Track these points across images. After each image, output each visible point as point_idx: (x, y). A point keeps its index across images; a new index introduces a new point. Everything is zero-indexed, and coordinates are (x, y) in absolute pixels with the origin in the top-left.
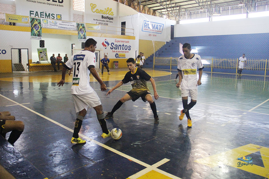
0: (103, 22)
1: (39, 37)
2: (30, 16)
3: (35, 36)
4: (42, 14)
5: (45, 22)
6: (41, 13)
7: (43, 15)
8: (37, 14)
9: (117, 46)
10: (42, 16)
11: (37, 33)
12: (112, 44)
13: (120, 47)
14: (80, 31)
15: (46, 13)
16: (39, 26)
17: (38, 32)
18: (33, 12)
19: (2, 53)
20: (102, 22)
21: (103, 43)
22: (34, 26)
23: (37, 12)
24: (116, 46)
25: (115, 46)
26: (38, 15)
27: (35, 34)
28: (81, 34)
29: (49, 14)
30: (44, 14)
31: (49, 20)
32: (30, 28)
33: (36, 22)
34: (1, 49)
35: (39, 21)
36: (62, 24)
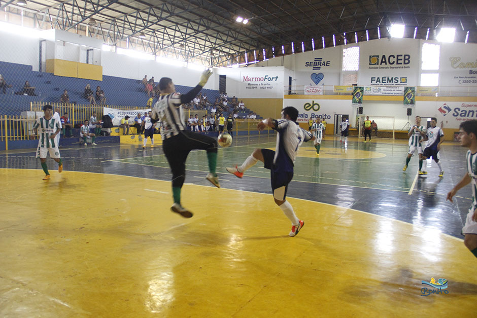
0: (472, 79)
1: (359, 104)
2: (372, 82)
5: (368, 89)
6: (383, 78)
9: (466, 112)
10: (384, 81)
11: (358, 100)
12: (457, 110)
13: (471, 113)
14: (407, 95)
15: (388, 78)
16: (361, 94)
18: (375, 78)
19: (328, 118)
20: (469, 79)
21: (441, 108)
22: (356, 94)
23: (378, 78)
24: (464, 112)
25: (462, 111)
26: (379, 81)
27: (356, 102)
28: (407, 99)
29: (392, 78)
30: (386, 79)
31: (372, 87)
32: (352, 96)
33: (359, 91)
34: (327, 115)
35: (362, 89)
36: (387, 89)
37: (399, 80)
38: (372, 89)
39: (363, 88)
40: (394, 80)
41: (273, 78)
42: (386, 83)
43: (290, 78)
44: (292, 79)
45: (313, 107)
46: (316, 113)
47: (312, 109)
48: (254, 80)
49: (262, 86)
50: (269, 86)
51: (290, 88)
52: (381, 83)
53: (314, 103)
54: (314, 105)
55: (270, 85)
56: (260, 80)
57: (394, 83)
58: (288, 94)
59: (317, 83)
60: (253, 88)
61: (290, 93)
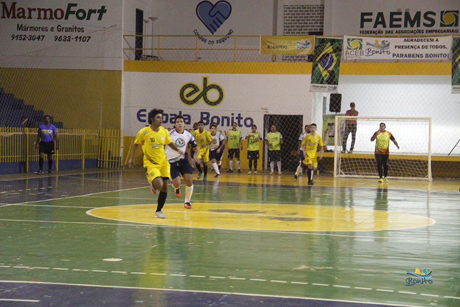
1: (330, 85)
2: (362, 26)
3: (321, 83)
4: (395, 17)
6: (392, 14)
7: (400, 20)
8: (380, 20)
10: (395, 23)
11: (326, 75)
15: (407, 15)
16: (335, 58)
17: (328, 74)
18: (371, 14)
19: (245, 124)
22: (321, 59)
23: (380, 15)
26: (383, 22)
27: (321, 79)
29: (418, 14)
30: (403, 17)
31: (366, 40)
32: (311, 64)
33: (329, 49)
34: (244, 116)
35: (336, 44)
36: (407, 44)
37: (437, 18)
38: (364, 43)
39: (340, 42)
40: (423, 20)
41: (91, 11)
42: (403, 28)
43: (139, 14)
44: (145, 17)
45: (204, 95)
46: (214, 111)
47: (202, 100)
48: (35, 14)
49: (59, 34)
50: (80, 34)
51: (139, 42)
52: (388, 28)
53: (209, 83)
54: (207, 88)
55: (82, 30)
56: (53, 15)
57: (422, 27)
58: (133, 56)
59: (213, 28)
60: (32, 38)
61: (139, 55)
